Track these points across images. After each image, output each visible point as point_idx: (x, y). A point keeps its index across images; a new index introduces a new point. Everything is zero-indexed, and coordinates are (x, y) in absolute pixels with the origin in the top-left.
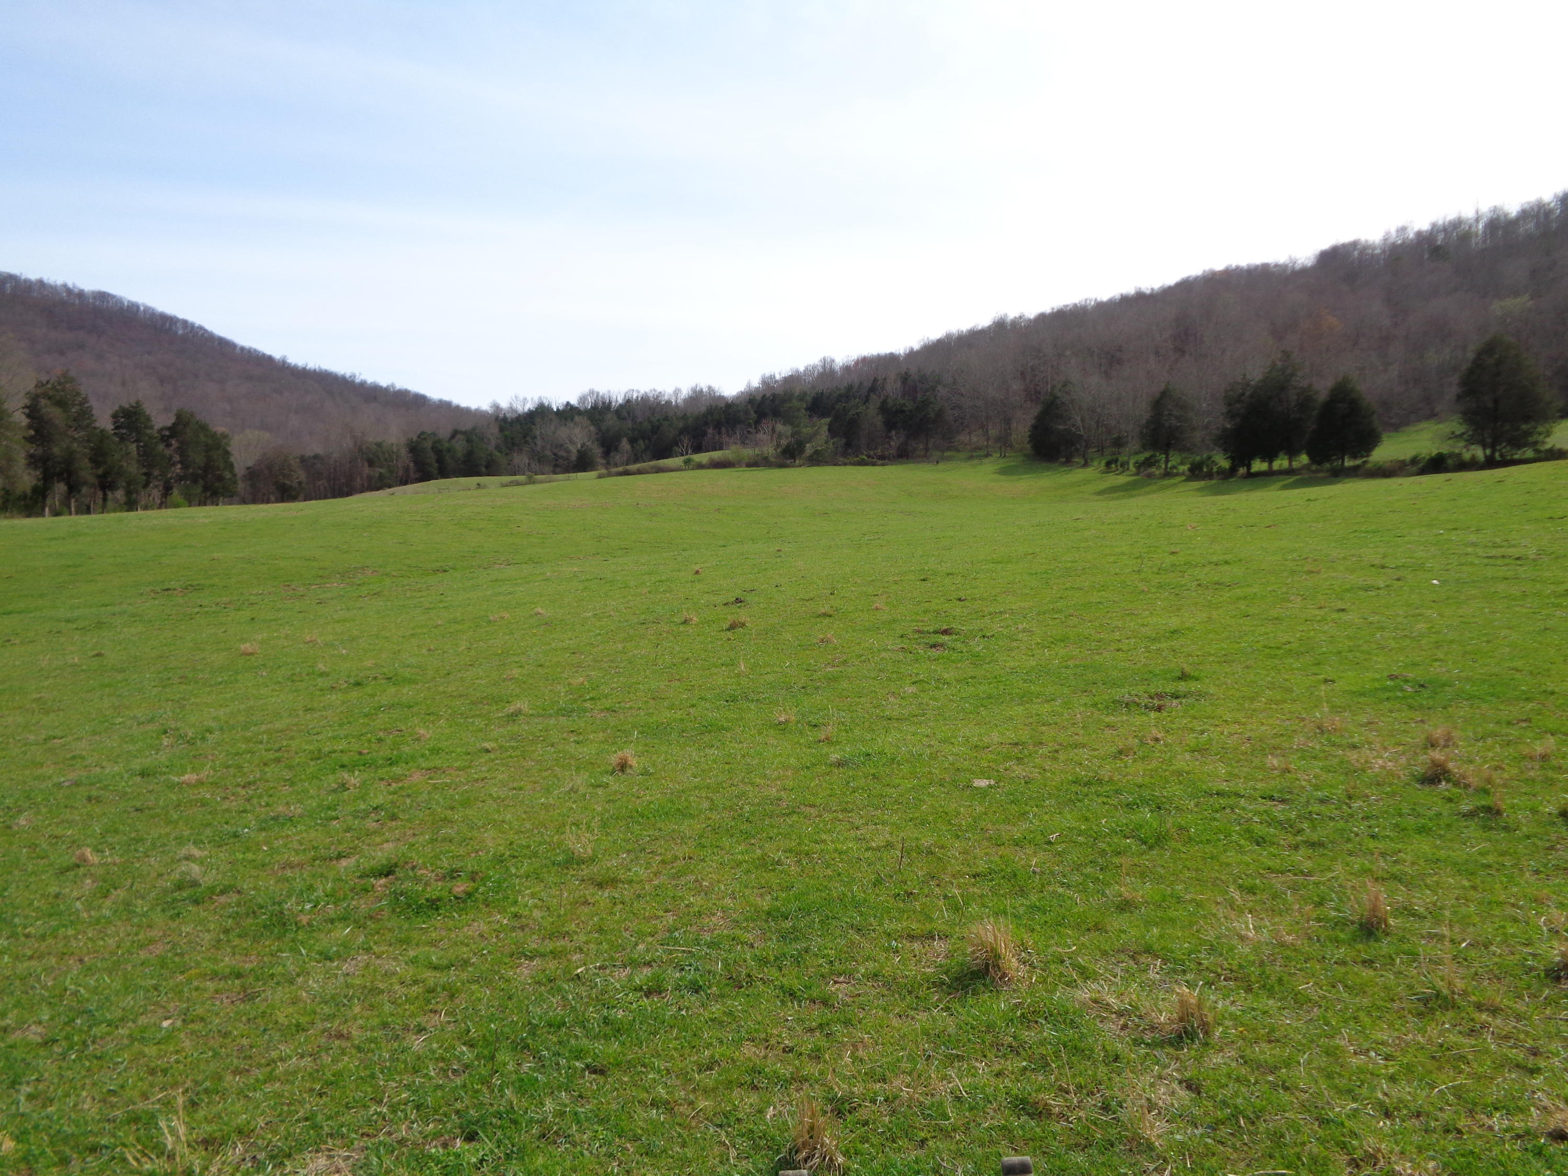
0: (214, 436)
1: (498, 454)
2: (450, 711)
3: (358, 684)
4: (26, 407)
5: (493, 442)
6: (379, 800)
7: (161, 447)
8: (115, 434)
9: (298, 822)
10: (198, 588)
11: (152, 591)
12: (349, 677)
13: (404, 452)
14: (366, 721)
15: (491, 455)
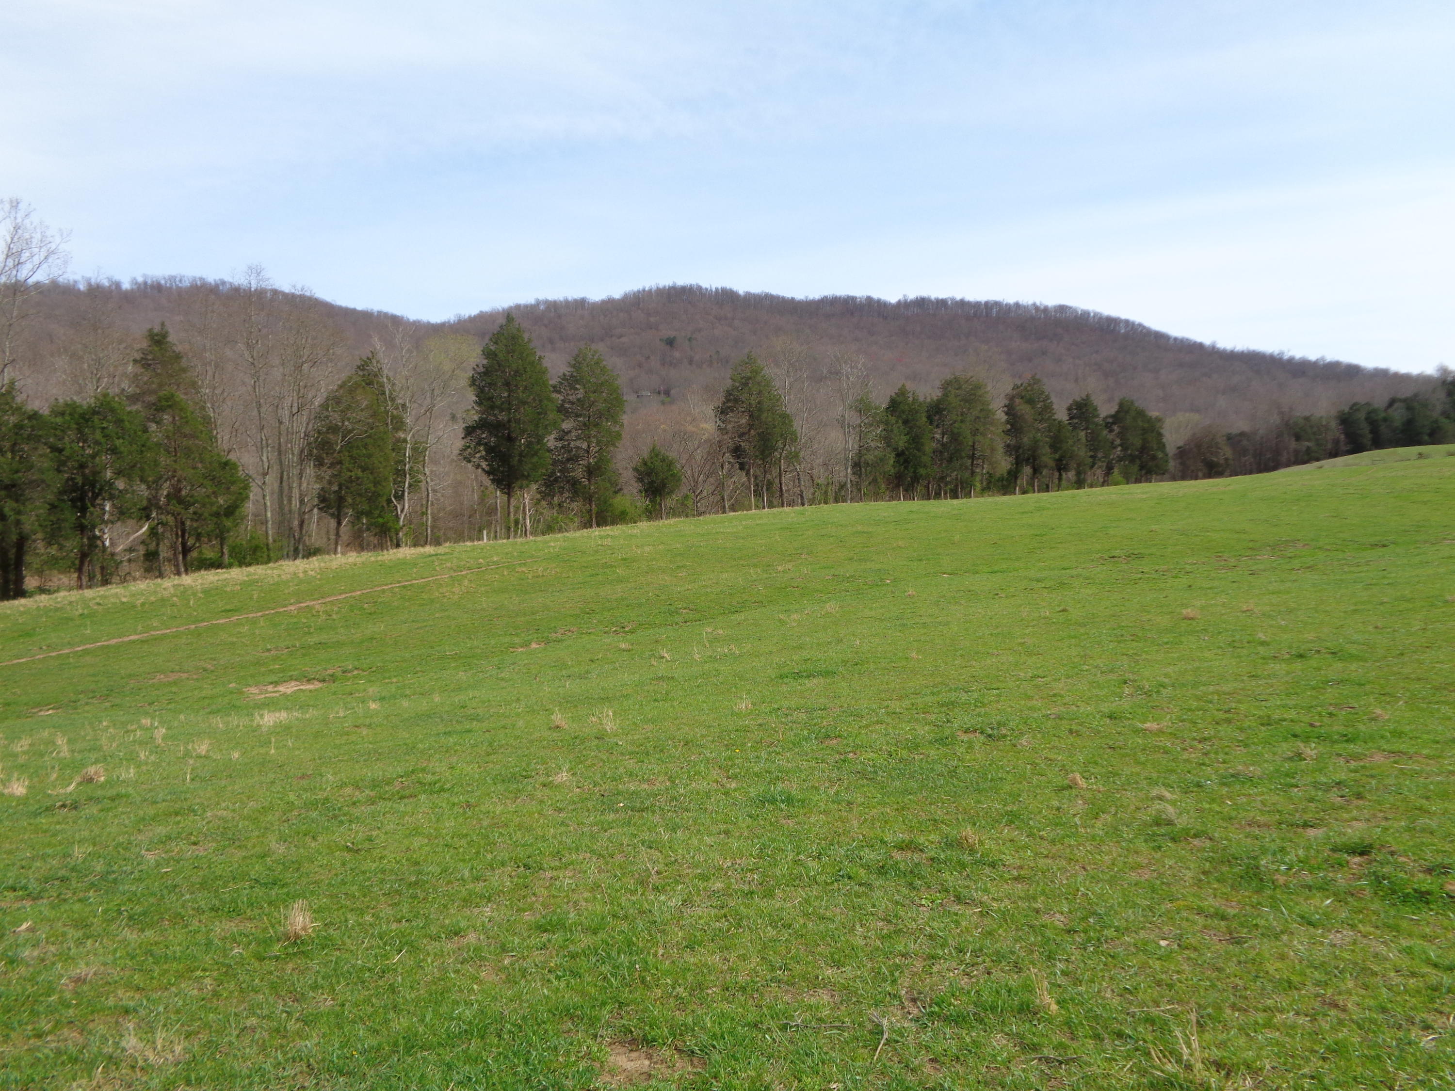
0: (1149, 420)
1: (1444, 420)
2: (1408, 694)
3: (1301, 656)
4: (1005, 406)
5: (1439, 408)
6: (1342, 776)
7: (1105, 432)
8: (1070, 424)
9: (1258, 784)
10: (1140, 557)
11: (1101, 558)
12: (1291, 647)
13: (1333, 424)
14: (1314, 693)
15: (1436, 421)
